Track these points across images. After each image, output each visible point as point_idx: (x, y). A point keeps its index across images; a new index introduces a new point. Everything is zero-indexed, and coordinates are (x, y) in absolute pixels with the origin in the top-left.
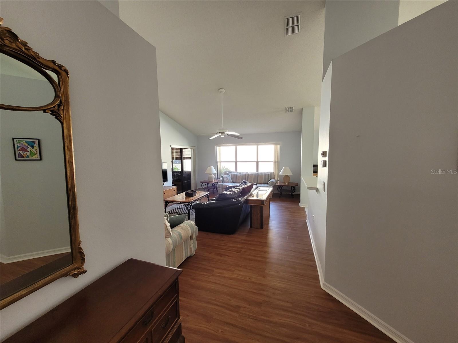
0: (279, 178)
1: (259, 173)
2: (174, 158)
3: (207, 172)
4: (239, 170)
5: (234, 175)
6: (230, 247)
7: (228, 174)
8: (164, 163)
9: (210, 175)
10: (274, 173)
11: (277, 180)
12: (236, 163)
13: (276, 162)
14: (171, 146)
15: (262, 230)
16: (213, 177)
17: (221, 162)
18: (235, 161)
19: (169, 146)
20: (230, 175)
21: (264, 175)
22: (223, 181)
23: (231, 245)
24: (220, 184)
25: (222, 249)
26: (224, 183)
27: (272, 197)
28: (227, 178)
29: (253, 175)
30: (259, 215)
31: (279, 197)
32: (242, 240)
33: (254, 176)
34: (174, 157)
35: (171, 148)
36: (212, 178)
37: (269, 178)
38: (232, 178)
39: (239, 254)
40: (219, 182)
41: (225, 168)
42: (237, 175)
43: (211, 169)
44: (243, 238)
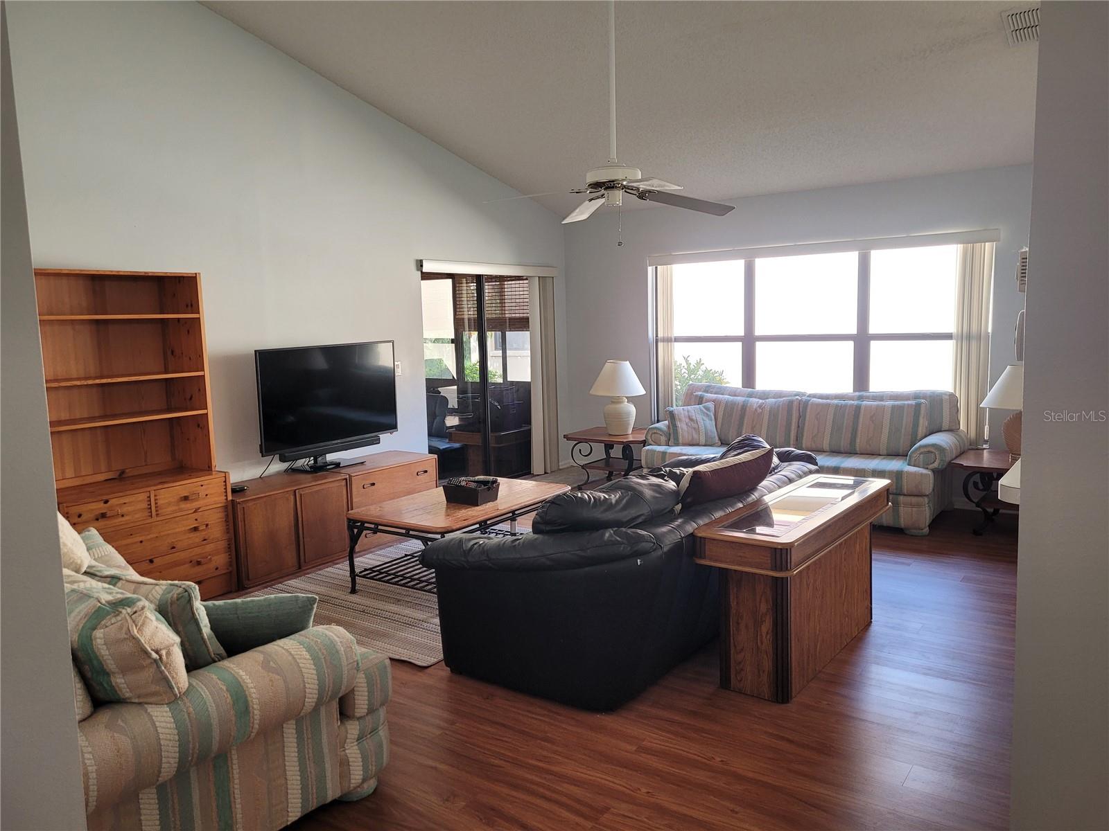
0: (987, 428)
1: (868, 398)
2: (466, 322)
3: (599, 390)
4: (764, 382)
5: (730, 407)
6: (562, 778)
7: (700, 400)
8: (381, 345)
9: (613, 402)
10: (952, 398)
11: (973, 434)
12: (749, 342)
13: (966, 338)
14: (420, 264)
15: (783, 706)
16: (628, 414)
17: (677, 340)
18: (740, 332)
19: (413, 266)
20: (711, 405)
21: (893, 407)
22: (672, 437)
23: (569, 769)
24: (654, 451)
25: (516, 787)
26: (677, 444)
27: (926, 530)
28: (691, 419)
29: (829, 405)
30: (766, 627)
31: (976, 533)
32: (642, 750)
33: (835, 414)
34: (466, 317)
35: (422, 272)
36: (620, 418)
37: (923, 424)
38: (720, 420)
39: (589, 824)
40: (651, 442)
41: (703, 368)
42: (744, 408)
43: (615, 377)
44: (655, 739)
